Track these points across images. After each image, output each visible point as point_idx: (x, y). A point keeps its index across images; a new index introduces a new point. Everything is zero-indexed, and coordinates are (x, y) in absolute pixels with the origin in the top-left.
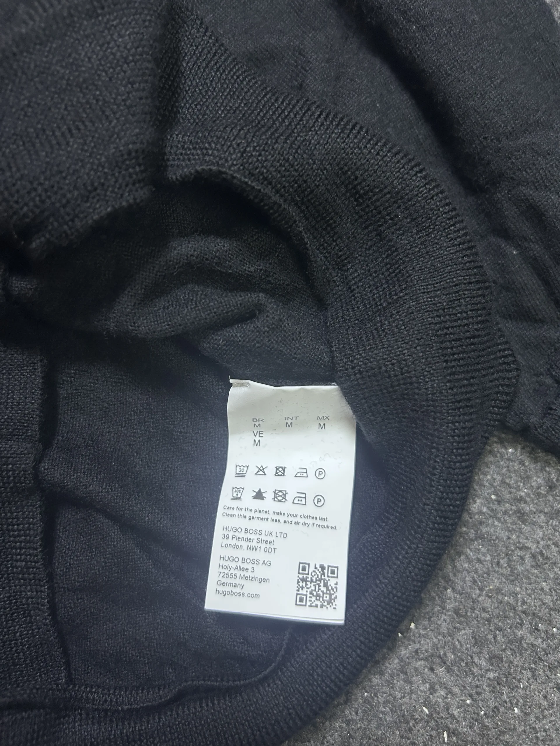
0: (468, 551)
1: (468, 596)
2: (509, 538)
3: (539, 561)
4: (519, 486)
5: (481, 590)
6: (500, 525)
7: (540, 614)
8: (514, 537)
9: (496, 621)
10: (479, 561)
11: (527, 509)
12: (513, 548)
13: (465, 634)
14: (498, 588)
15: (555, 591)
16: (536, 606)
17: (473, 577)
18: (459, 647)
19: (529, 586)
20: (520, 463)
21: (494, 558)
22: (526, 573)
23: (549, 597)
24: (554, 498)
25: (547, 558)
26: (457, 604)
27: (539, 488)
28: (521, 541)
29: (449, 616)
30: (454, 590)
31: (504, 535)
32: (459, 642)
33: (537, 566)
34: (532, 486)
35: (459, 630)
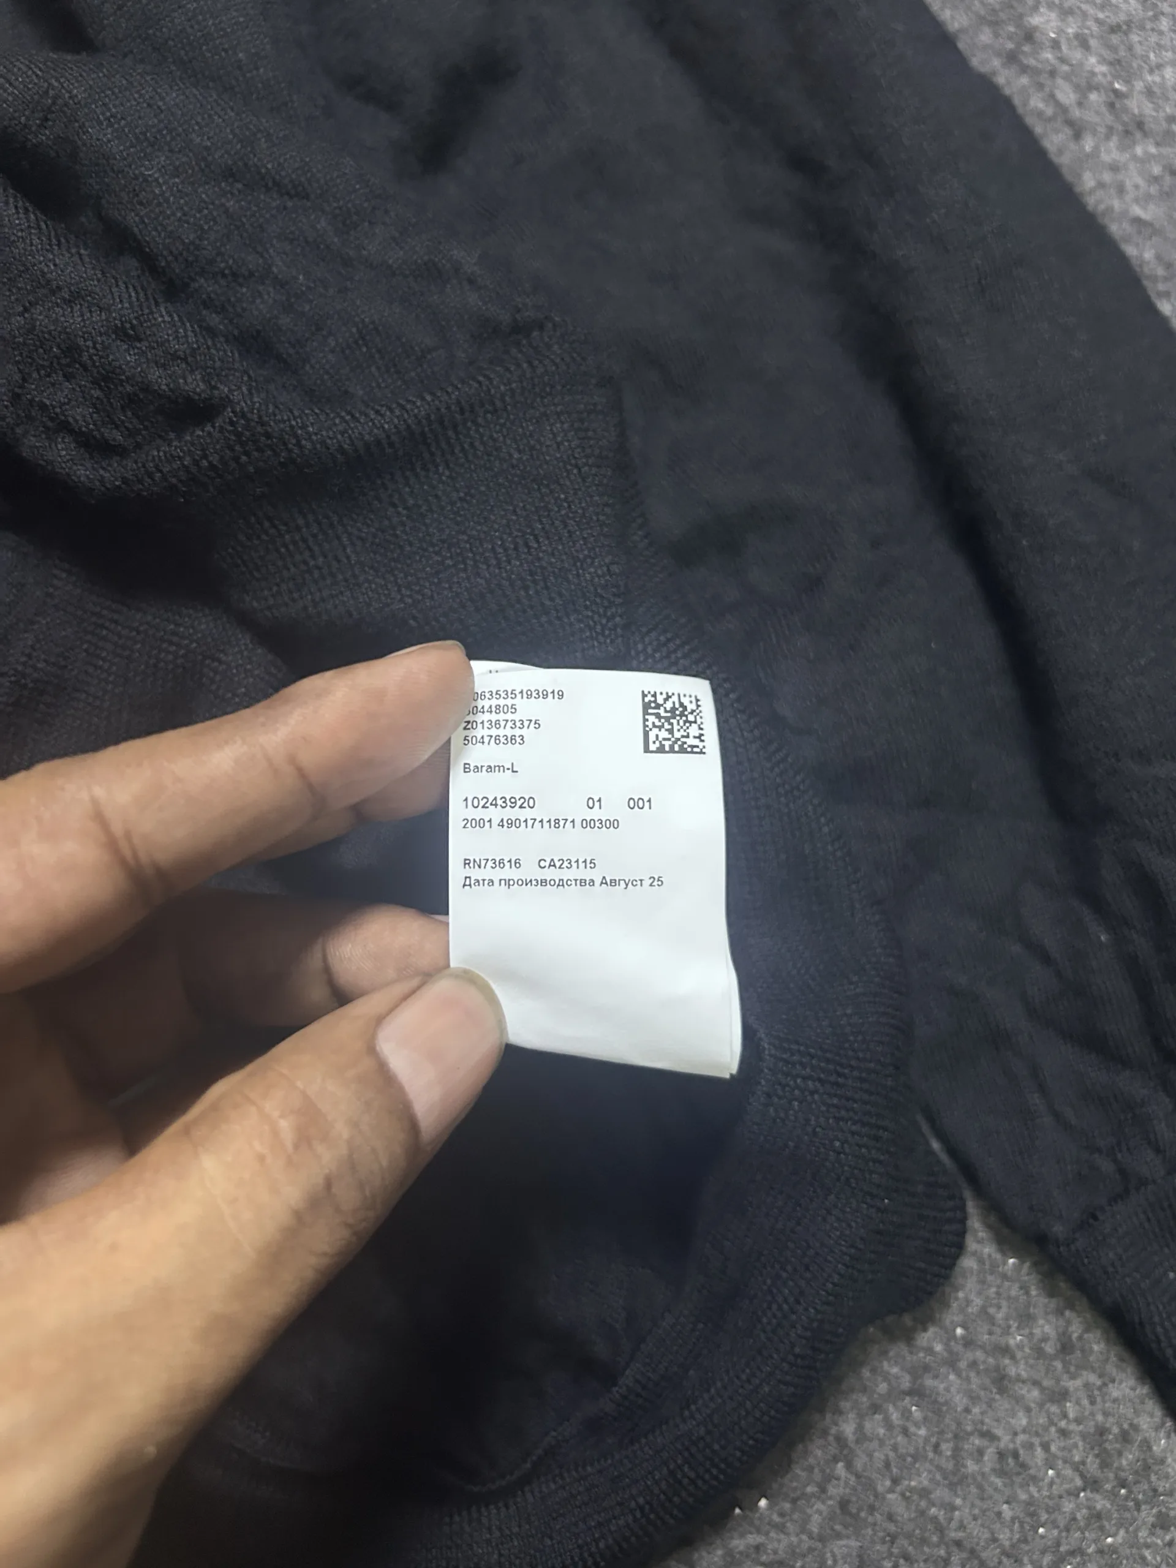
0: (891, 1409)
1: (870, 1486)
2: (967, 1410)
3: (1008, 1464)
4: (1009, 1327)
5: (895, 1481)
6: (959, 1382)
7: (984, 1555)
8: (976, 1410)
9: (905, 1543)
10: (905, 1432)
11: (1012, 1371)
12: (969, 1428)
13: (846, 1546)
14: (924, 1489)
15: (1022, 1524)
16: (979, 1539)
17: (887, 1456)
18: (830, 1562)
19: (978, 1502)
20: (1021, 1288)
21: (932, 1435)
22: (979, 1478)
23: (1007, 1530)
24: (1064, 1367)
25: (1023, 1466)
26: (848, 1491)
27: (1045, 1339)
28: (987, 1420)
29: (829, 1506)
30: (849, 1466)
31: (960, 1401)
32: (834, 1556)
33: (1001, 1473)
34: (1031, 1334)
35: (839, 1536)
